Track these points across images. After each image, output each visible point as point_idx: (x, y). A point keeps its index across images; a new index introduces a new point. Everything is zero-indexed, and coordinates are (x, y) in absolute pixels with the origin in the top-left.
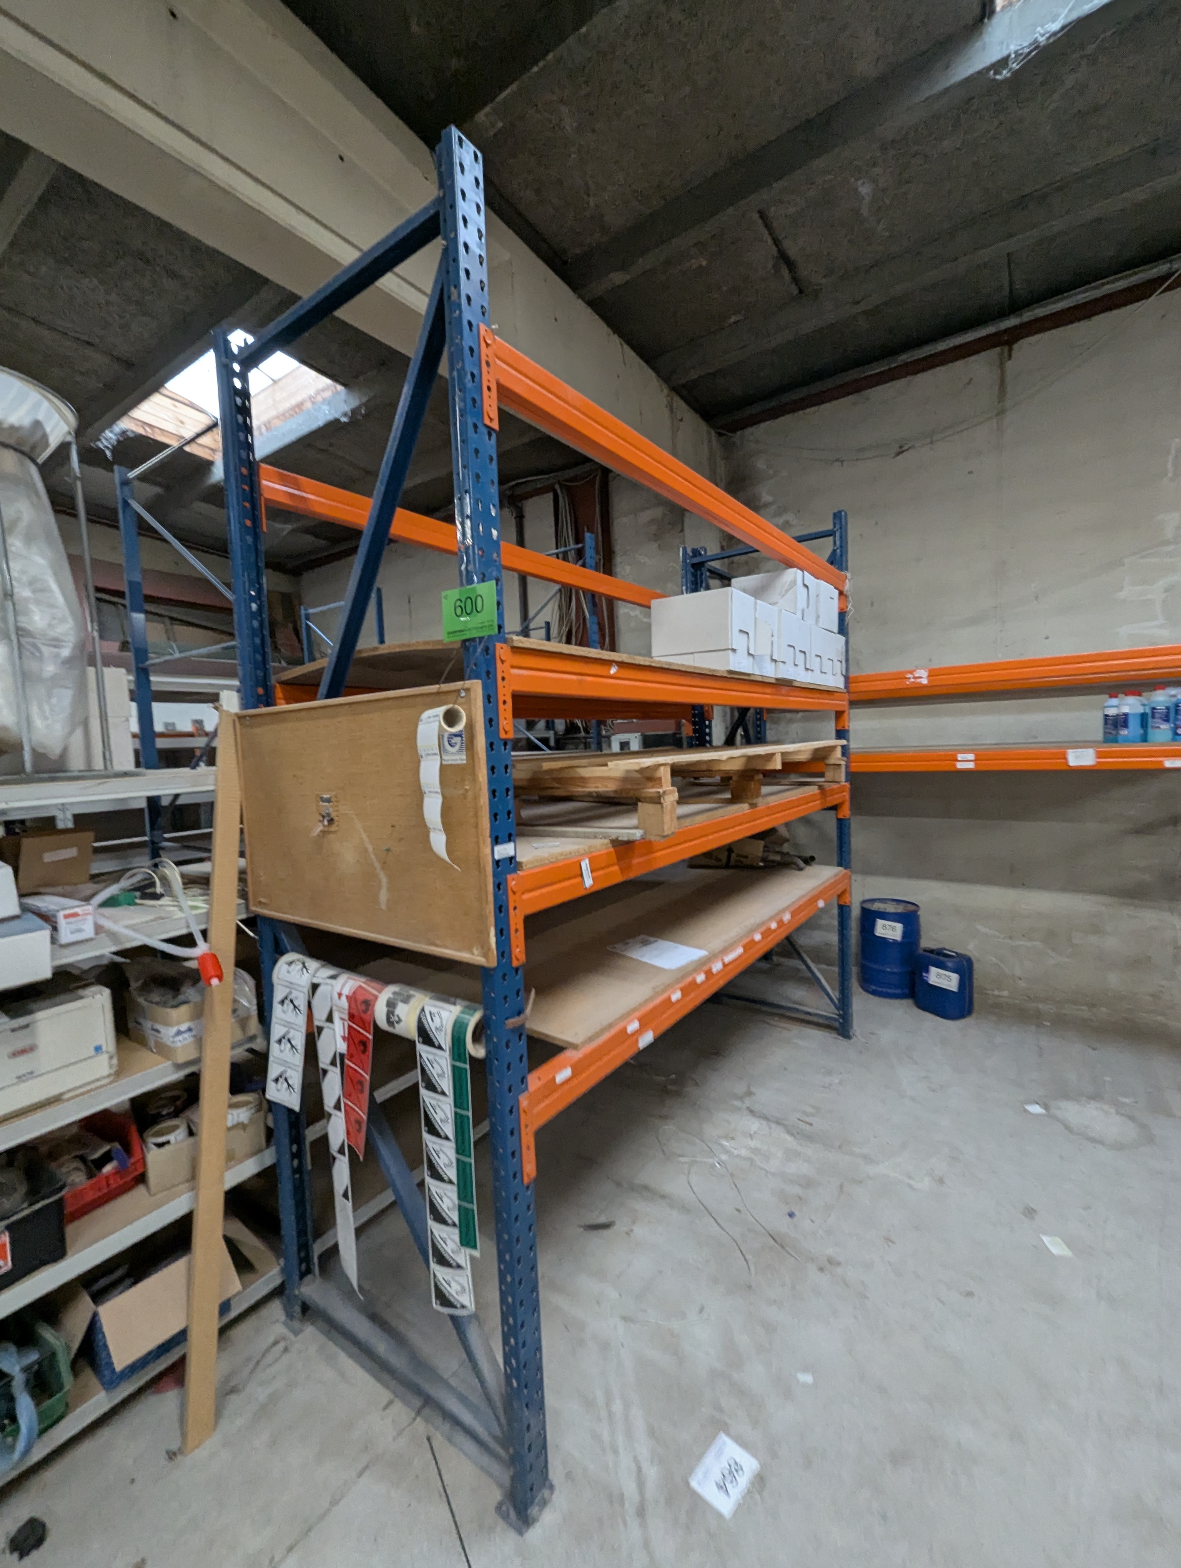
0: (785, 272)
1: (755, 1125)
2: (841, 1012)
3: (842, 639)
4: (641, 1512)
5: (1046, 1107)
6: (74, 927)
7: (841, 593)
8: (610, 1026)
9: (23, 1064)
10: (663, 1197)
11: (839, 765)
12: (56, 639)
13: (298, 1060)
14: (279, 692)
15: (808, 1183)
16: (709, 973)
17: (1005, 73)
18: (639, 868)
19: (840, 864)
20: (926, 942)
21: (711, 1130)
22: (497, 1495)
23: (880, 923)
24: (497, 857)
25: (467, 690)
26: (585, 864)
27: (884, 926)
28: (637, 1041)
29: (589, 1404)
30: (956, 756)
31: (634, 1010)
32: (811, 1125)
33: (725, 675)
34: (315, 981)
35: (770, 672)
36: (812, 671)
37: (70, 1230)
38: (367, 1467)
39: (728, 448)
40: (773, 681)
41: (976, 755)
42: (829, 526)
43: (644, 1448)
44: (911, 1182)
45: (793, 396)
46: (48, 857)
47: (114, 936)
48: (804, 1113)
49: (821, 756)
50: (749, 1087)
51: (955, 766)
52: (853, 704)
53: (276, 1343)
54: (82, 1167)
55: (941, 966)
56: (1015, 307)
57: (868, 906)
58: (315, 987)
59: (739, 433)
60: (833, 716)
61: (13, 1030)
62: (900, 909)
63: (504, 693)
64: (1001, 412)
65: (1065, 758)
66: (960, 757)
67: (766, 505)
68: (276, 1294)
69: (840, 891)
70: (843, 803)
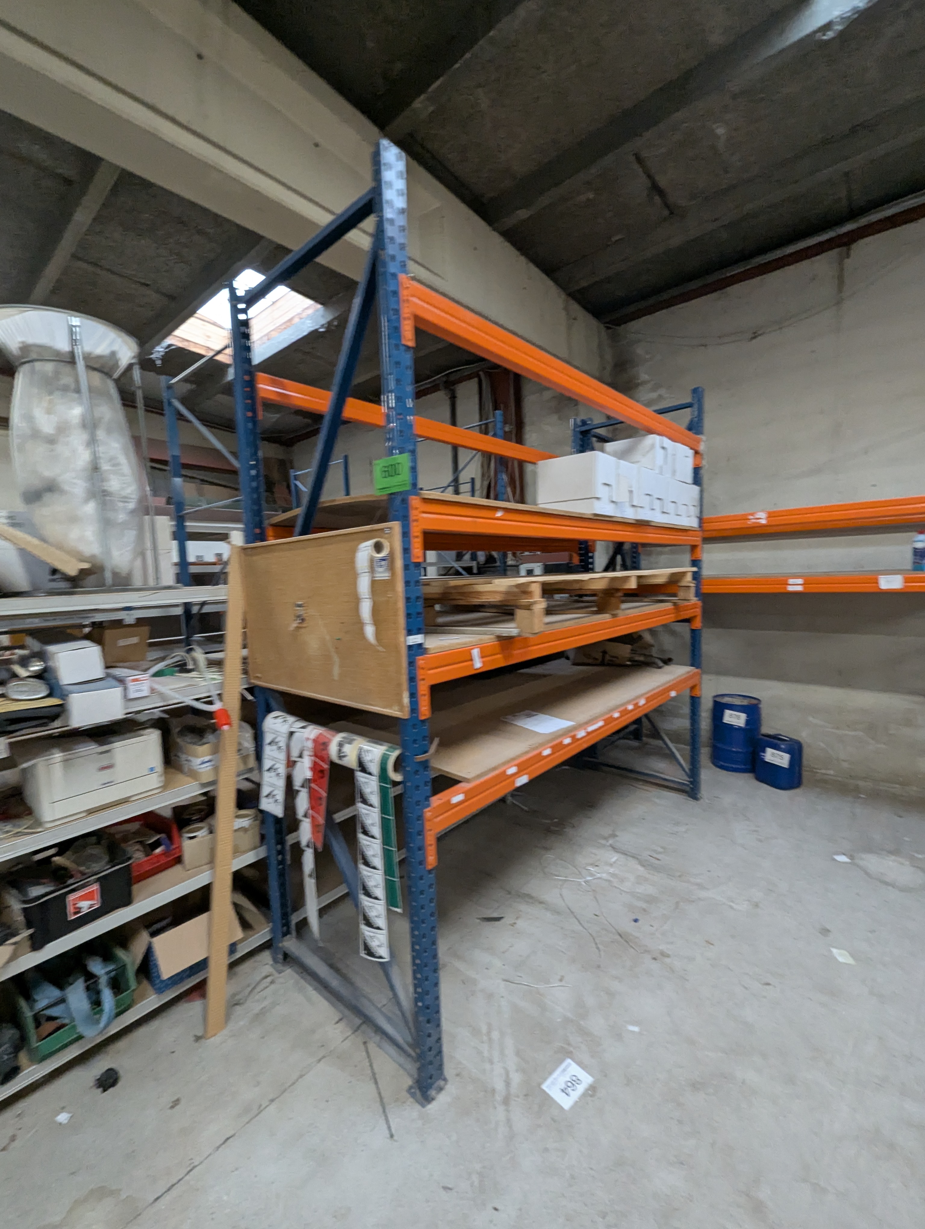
0: (657, 199)
1: (614, 857)
2: (692, 780)
3: (696, 489)
4: (506, 1101)
5: (851, 857)
6: (137, 687)
7: (697, 453)
8: (494, 769)
9: (105, 776)
10: (541, 903)
11: (690, 587)
12: (125, 497)
13: (281, 783)
14: (270, 532)
15: (651, 900)
16: (573, 737)
17: (830, 35)
18: (519, 656)
19: (692, 665)
20: (767, 728)
21: (581, 860)
22: (409, 1082)
23: (728, 712)
24: (409, 644)
25: (390, 528)
26: (476, 652)
27: (731, 715)
28: (514, 782)
29: (476, 1032)
30: (787, 581)
31: (513, 759)
32: (658, 859)
33: (593, 517)
34: (292, 730)
35: (630, 514)
36: (668, 513)
37: (135, 888)
38: (324, 1057)
39: (614, 338)
40: (633, 522)
41: (805, 580)
42: (688, 400)
43: (512, 1062)
44: (732, 904)
45: (665, 296)
46: (122, 643)
47: (162, 695)
48: (655, 851)
49: (675, 580)
50: (613, 831)
51: (785, 588)
52: (707, 540)
53: (266, 977)
54: (141, 849)
55: (776, 747)
56: (853, 214)
57: (718, 699)
58: (291, 733)
59: (623, 326)
60: (689, 548)
61: (100, 753)
62: (745, 702)
63: (416, 530)
64: (840, 301)
65: (877, 583)
66: (791, 581)
67: (645, 383)
68: (267, 946)
69: (691, 685)
70: (695, 617)
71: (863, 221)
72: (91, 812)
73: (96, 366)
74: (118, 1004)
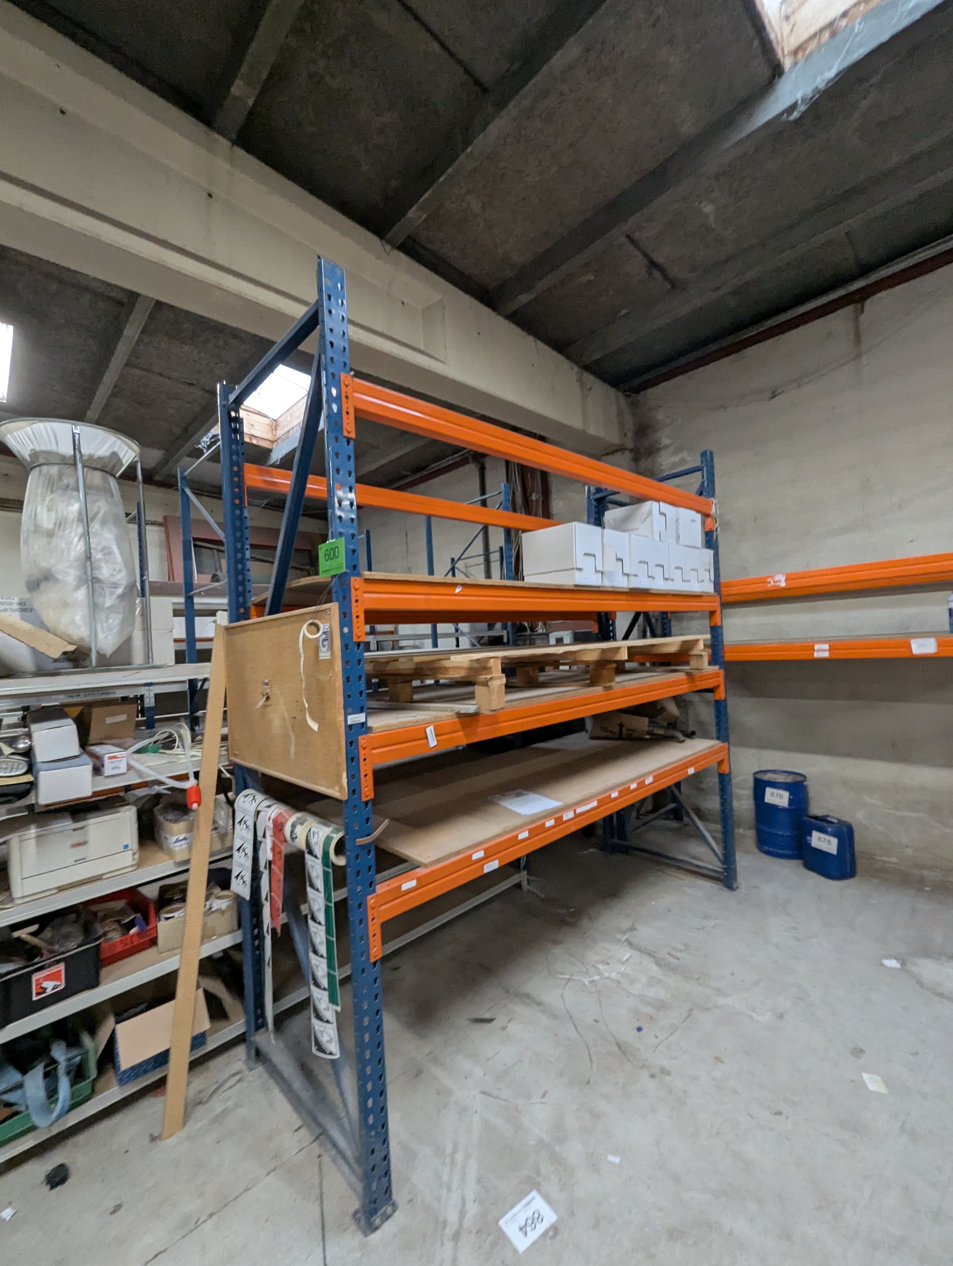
0: (657, 274)
1: (626, 953)
2: (725, 866)
3: (711, 552)
4: (456, 1236)
5: (903, 963)
6: (113, 765)
7: (706, 515)
8: (458, 853)
9: (78, 853)
10: (539, 1004)
11: (701, 656)
12: (114, 583)
13: (249, 863)
14: (253, 611)
15: (661, 1006)
16: (559, 821)
17: (795, 115)
18: (483, 734)
19: (718, 738)
20: (816, 809)
21: (592, 956)
22: (356, 1204)
23: (769, 791)
24: (349, 723)
25: (330, 609)
26: (430, 731)
27: (772, 794)
28: (482, 868)
29: (439, 1151)
30: (812, 646)
31: (481, 843)
32: (678, 959)
33: (572, 588)
34: (259, 808)
35: (622, 583)
36: (673, 580)
37: (104, 972)
38: (275, 1169)
39: (634, 405)
40: (627, 590)
41: (831, 646)
42: (697, 463)
43: (471, 1189)
44: (753, 1014)
45: (683, 361)
46: (109, 720)
47: (139, 773)
48: (675, 949)
49: (685, 649)
50: (633, 924)
51: (812, 654)
52: (726, 605)
53: (235, 1075)
54: (118, 927)
55: (822, 830)
57: (759, 776)
58: (258, 813)
59: (642, 393)
60: (708, 615)
61: (75, 830)
62: (790, 779)
63: (358, 610)
64: (858, 356)
65: (910, 647)
66: (816, 647)
67: (667, 447)
68: (241, 1039)
69: (719, 760)
70: (718, 686)
71: (874, 277)
72: (61, 889)
73: (99, 466)
74: (73, 1096)
